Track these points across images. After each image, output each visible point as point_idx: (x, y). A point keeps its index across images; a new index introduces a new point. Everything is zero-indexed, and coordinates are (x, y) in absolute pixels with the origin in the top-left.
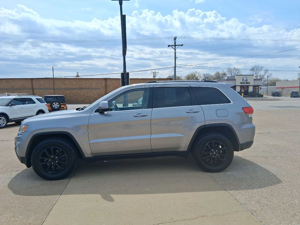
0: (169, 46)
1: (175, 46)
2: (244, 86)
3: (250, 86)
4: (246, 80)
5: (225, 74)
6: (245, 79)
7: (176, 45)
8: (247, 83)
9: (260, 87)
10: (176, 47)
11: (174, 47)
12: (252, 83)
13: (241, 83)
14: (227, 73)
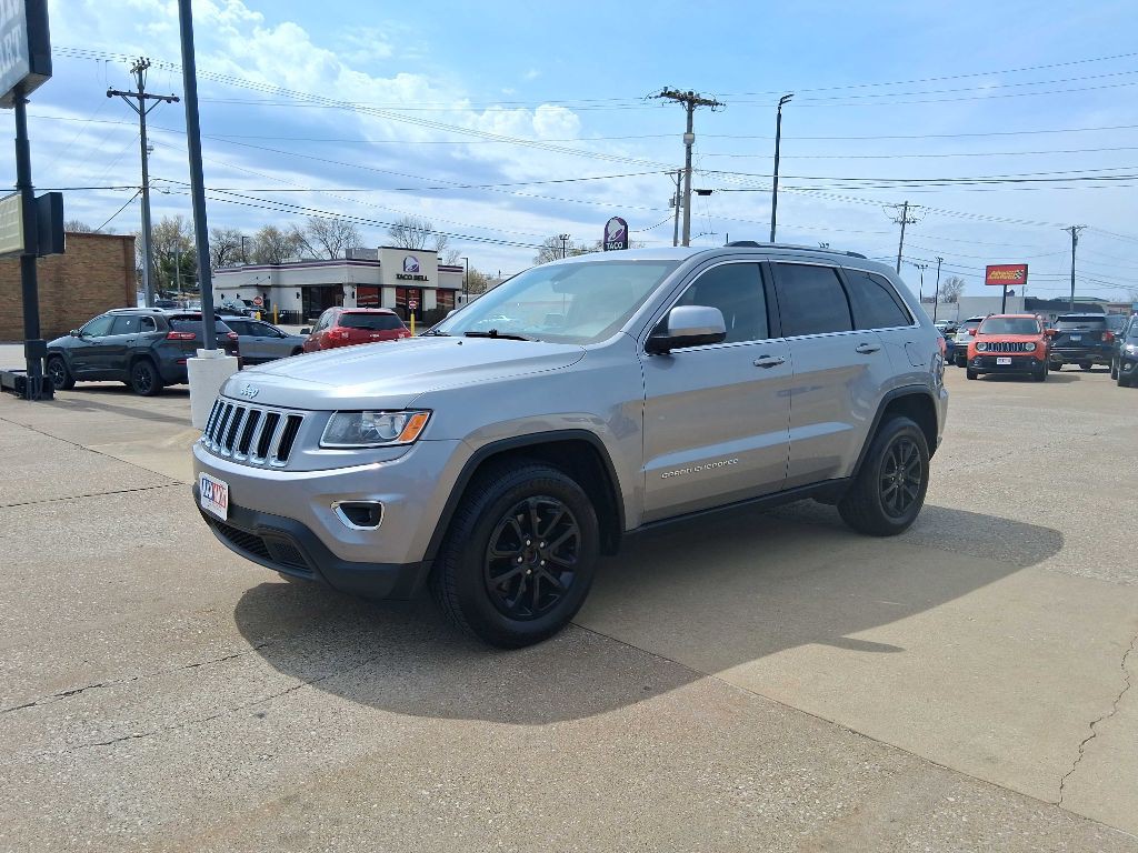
0: (110, 94)
1: (142, 97)
2: (407, 288)
3: (428, 288)
4: (416, 269)
5: (298, 239)
6: (411, 263)
7: (148, 96)
8: (418, 278)
9: (458, 294)
10: (148, 103)
11: (135, 101)
12: (434, 280)
13: (400, 277)
14: (307, 236)
